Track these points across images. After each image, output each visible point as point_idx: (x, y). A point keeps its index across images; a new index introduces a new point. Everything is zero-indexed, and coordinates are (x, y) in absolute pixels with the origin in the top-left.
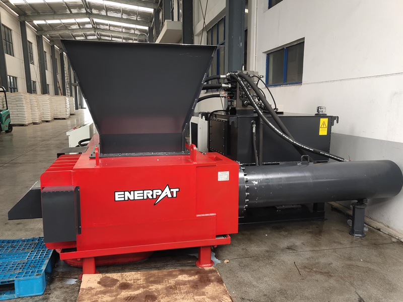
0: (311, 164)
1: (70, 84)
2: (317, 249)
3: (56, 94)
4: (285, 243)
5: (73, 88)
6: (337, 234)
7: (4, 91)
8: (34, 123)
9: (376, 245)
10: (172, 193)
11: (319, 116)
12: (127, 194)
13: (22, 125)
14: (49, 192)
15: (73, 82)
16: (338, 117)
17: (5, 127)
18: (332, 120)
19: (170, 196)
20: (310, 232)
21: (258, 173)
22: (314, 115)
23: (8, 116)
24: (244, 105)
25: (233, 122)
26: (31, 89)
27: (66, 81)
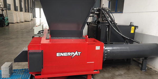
0: (129, 44)
1: (31, 8)
2: (130, 76)
3: (26, 12)
4: (117, 73)
5: (32, 10)
6: (136, 70)
7: (6, 10)
8: (17, 23)
9: (151, 75)
10: (78, 54)
11: (131, 26)
12: (61, 54)
13: (13, 23)
14: (31, 53)
15: (32, 7)
16: (138, 26)
17: (6, 23)
18: (136, 27)
19: (77, 55)
20: (126, 69)
21: (110, 47)
22: (129, 25)
23: (8, 20)
24: (103, 20)
25: (99, 27)
26: (16, 9)
27: (29, 7)
